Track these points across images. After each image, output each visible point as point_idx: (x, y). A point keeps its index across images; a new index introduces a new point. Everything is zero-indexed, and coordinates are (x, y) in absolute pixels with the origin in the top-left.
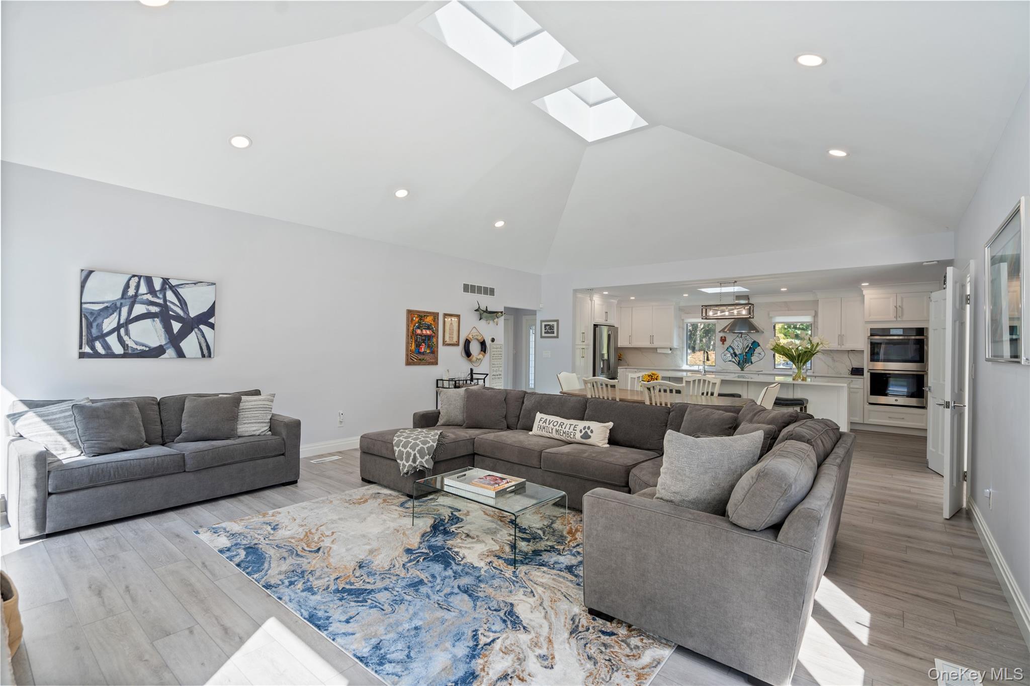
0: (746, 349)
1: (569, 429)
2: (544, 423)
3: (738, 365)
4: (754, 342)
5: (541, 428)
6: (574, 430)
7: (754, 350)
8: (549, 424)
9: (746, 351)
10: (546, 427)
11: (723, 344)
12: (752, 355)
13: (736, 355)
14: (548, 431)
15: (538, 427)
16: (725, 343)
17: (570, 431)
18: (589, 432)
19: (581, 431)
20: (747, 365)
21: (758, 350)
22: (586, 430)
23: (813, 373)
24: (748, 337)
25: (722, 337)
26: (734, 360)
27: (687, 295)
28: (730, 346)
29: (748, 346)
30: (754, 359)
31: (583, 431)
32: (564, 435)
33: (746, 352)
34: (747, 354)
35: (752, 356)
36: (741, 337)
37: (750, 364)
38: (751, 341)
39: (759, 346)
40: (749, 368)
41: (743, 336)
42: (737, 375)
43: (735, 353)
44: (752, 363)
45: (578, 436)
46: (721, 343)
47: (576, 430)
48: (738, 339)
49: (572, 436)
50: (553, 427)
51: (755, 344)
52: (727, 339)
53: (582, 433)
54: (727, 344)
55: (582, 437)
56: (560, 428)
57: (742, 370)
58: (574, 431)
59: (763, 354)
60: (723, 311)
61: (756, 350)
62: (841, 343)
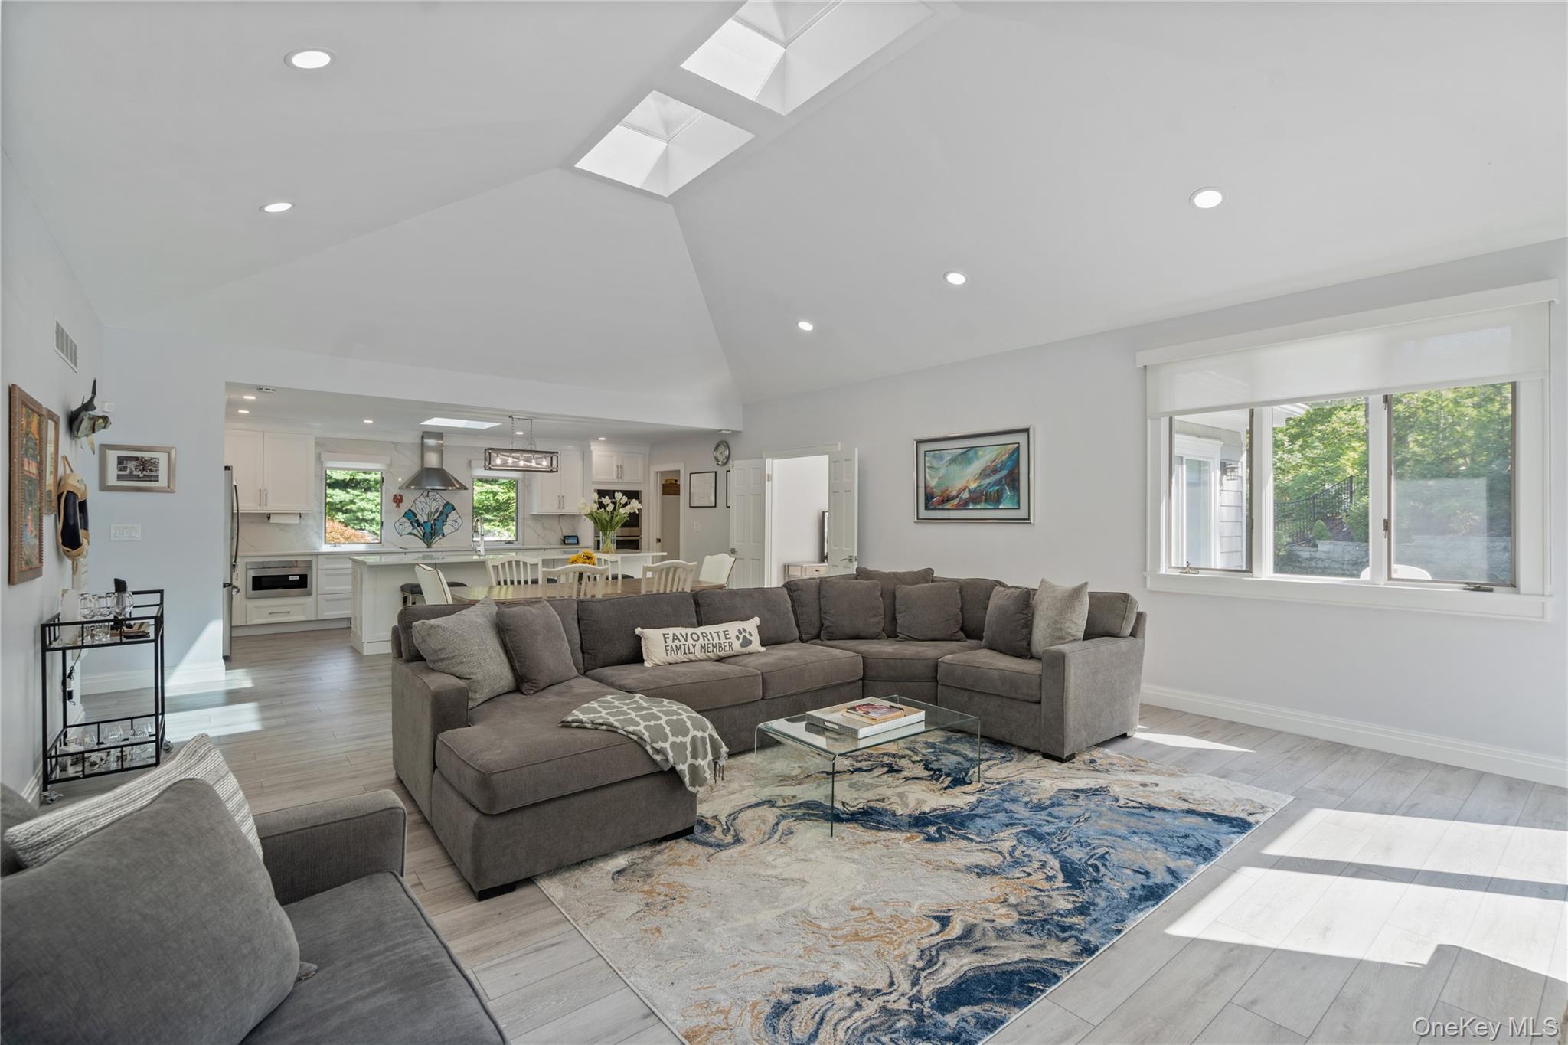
0: (434, 515)
1: (719, 639)
2: (677, 641)
3: (423, 540)
4: (447, 503)
5: (672, 650)
6: (726, 639)
7: (447, 516)
8: (686, 641)
9: (435, 517)
10: (682, 647)
11: (398, 506)
12: (444, 522)
13: (419, 525)
14: (687, 652)
15: (667, 650)
16: (400, 504)
17: (721, 642)
18: (747, 635)
19: (738, 638)
20: (437, 539)
21: (453, 516)
22: (744, 634)
23: (523, 545)
24: (438, 496)
25: (395, 496)
26: (415, 531)
27: (370, 422)
28: (410, 510)
29: (437, 511)
30: (447, 529)
31: (741, 637)
32: (715, 650)
33: (435, 519)
34: (436, 522)
35: (443, 525)
36: (428, 496)
37: (441, 537)
38: (442, 504)
39: (454, 509)
40: (439, 543)
41: (430, 494)
42: (421, 555)
43: (417, 521)
44: (443, 535)
45: (737, 646)
46: (395, 504)
47: (730, 638)
48: (422, 499)
49: (727, 648)
50: (694, 643)
51: (449, 507)
52: (404, 499)
53: (741, 640)
54: (405, 506)
55: (742, 645)
56: (706, 641)
57: (429, 546)
58: (727, 641)
59: (459, 520)
60: (528, 460)
61: (450, 515)
62: (561, 506)
